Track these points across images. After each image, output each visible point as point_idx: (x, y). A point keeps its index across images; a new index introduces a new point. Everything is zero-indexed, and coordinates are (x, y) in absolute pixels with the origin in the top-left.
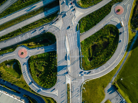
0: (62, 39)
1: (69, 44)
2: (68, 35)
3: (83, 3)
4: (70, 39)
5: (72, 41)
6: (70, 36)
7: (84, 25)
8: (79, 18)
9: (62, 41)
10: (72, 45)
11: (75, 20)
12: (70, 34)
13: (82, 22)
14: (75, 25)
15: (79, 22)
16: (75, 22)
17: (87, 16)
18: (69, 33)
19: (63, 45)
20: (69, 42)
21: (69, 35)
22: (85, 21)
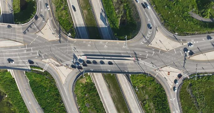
0: (18, 36)
1: (6, 48)
2: (25, 47)
3: (86, 86)
4: (16, 51)
5: (13, 53)
6: (23, 51)
7: (41, 81)
8: (55, 74)
9: (15, 35)
10: (5, 53)
11: (53, 65)
12: (25, 52)
13: (46, 78)
14: (43, 65)
15: (46, 73)
16: (48, 64)
17: (57, 89)
18: (27, 50)
19: (6, 36)
20: (11, 48)
21: (23, 49)
22: (49, 85)
